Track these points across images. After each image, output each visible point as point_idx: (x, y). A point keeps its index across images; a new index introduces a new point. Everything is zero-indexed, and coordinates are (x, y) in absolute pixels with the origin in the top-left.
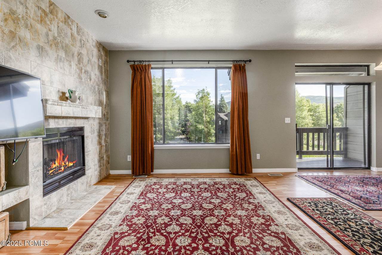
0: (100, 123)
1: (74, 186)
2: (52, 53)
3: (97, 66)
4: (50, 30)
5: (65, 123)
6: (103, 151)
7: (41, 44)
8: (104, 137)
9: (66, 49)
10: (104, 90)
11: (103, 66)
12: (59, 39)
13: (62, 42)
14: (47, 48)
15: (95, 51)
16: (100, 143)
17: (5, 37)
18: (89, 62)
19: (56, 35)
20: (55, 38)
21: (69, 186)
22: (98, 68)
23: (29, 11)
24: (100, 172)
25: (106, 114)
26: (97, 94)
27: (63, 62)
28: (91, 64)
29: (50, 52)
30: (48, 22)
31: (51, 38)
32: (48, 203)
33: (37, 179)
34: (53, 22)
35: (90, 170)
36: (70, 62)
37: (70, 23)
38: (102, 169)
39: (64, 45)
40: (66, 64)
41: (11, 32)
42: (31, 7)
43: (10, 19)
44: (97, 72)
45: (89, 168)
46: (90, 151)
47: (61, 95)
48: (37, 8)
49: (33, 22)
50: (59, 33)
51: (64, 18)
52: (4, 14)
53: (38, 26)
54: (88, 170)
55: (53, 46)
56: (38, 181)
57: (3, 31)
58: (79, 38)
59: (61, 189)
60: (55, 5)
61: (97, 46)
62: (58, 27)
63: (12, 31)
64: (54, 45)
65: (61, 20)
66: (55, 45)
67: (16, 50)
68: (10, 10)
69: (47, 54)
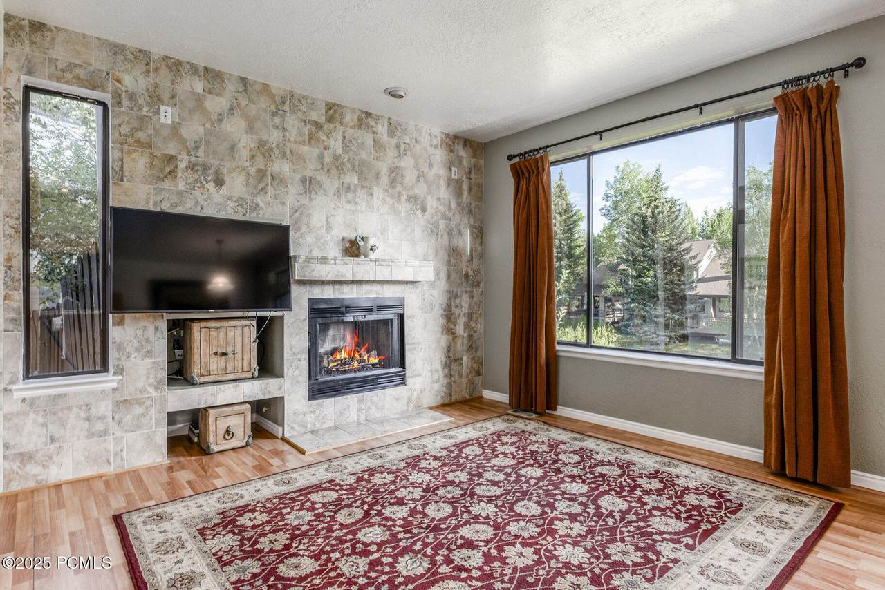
0: (450, 292)
1: (375, 399)
2: (331, 184)
3: (443, 183)
4: (326, 148)
5: (355, 291)
6: (461, 346)
7: (309, 174)
8: (462, 321)
9: (362, 169)
10: (468, 225)
11: (464, 179)
12: (345, 158)
13: (352, 159)
14: (321, 177)
15: (439, 155)
16: (449, 331)
17: (251, 179)
18: (422, 179)
19: (339, 151)
20: (336, 158)
21: (363, 396)
22: (448, 185)
23: (288, 135)
24: (449, 386)
25: (470, 273)
26: (442, 235)
27: (355, 191)
28: (426, 182)
29: (326, 182)
30: (324, 138)
31: (328, 159)
32: (318, 412)
33: (297, 372)
34: (333, 134)
35: (417, 378)
36: (371, 188)
37: (372, 123)
38: (455, 382)
39: (357, 164)
40: (361, 194)
41: (259, 171)
42: (293, 126)
43: (258, 154)
44: (444, 192)
45: (416, 373)
46: (419, 343)
47: (348, 245)
48: (302, 123)
49: (294, 146)
50: (346, 148)
51: (358, 119)
52: (250, 150)
53: (305, 149)
54: (412, 377)
55: (334, 171)
56: (300, 375)
57: (248, 173)
58: (394, 141)
59: (345, 397)
60: (338, 105)
61: (447, 144)
62: (345, 137)
63: (261, 169)
64: (336, 170)
65: (352, 124)
66: (337, 168)
67: (266, 193)
68: (259, 143)
69: (321, 186)
